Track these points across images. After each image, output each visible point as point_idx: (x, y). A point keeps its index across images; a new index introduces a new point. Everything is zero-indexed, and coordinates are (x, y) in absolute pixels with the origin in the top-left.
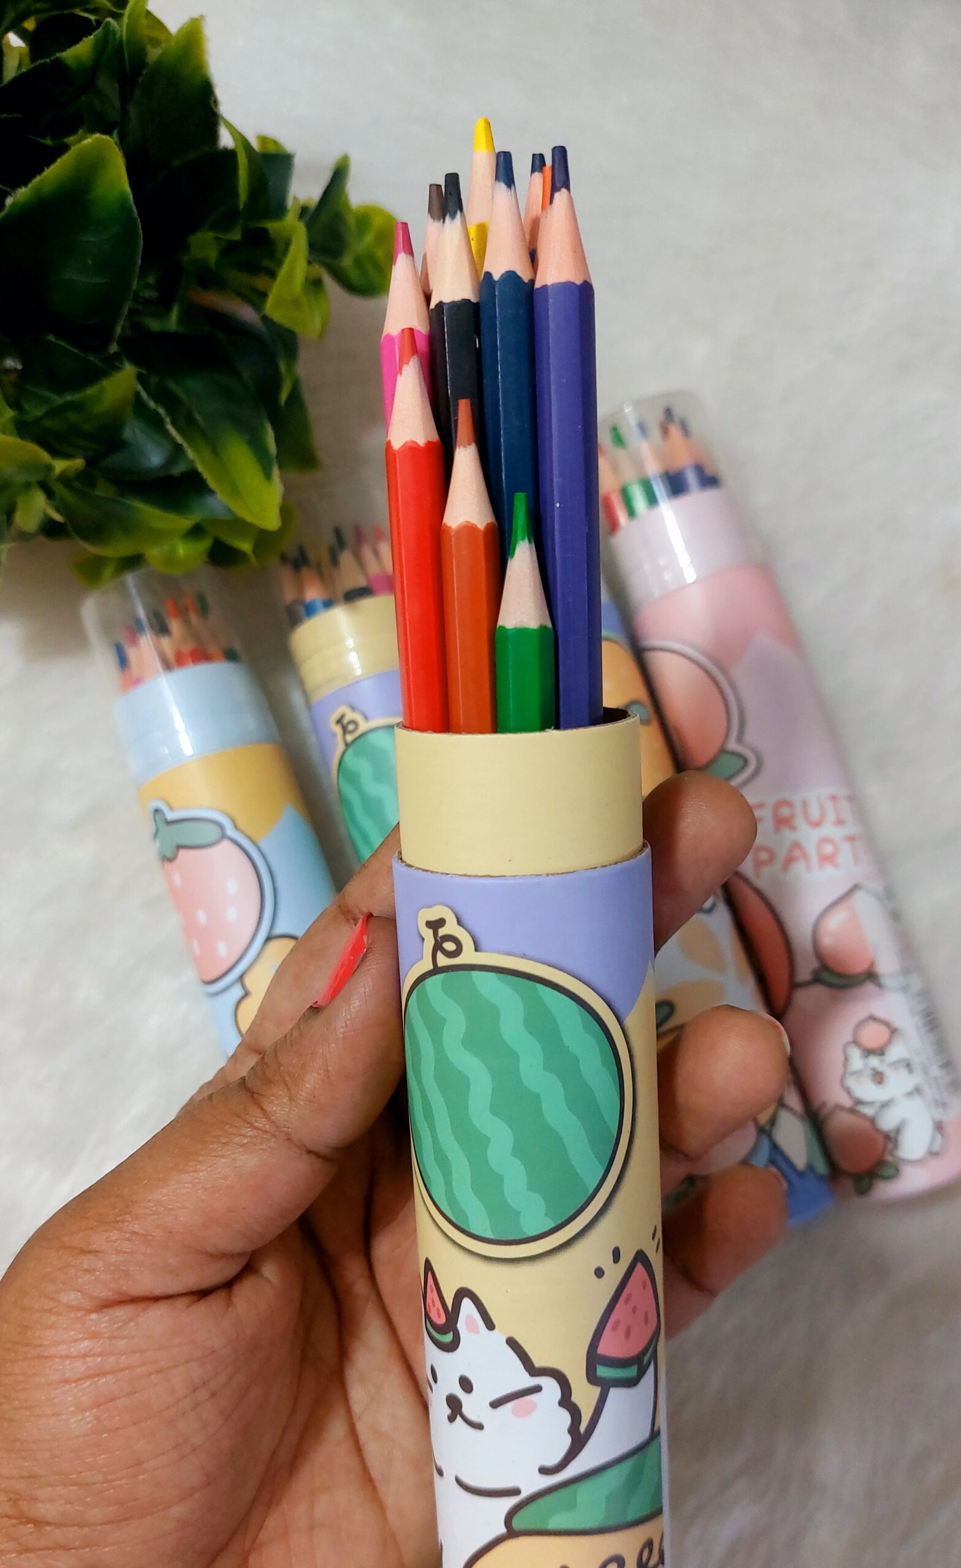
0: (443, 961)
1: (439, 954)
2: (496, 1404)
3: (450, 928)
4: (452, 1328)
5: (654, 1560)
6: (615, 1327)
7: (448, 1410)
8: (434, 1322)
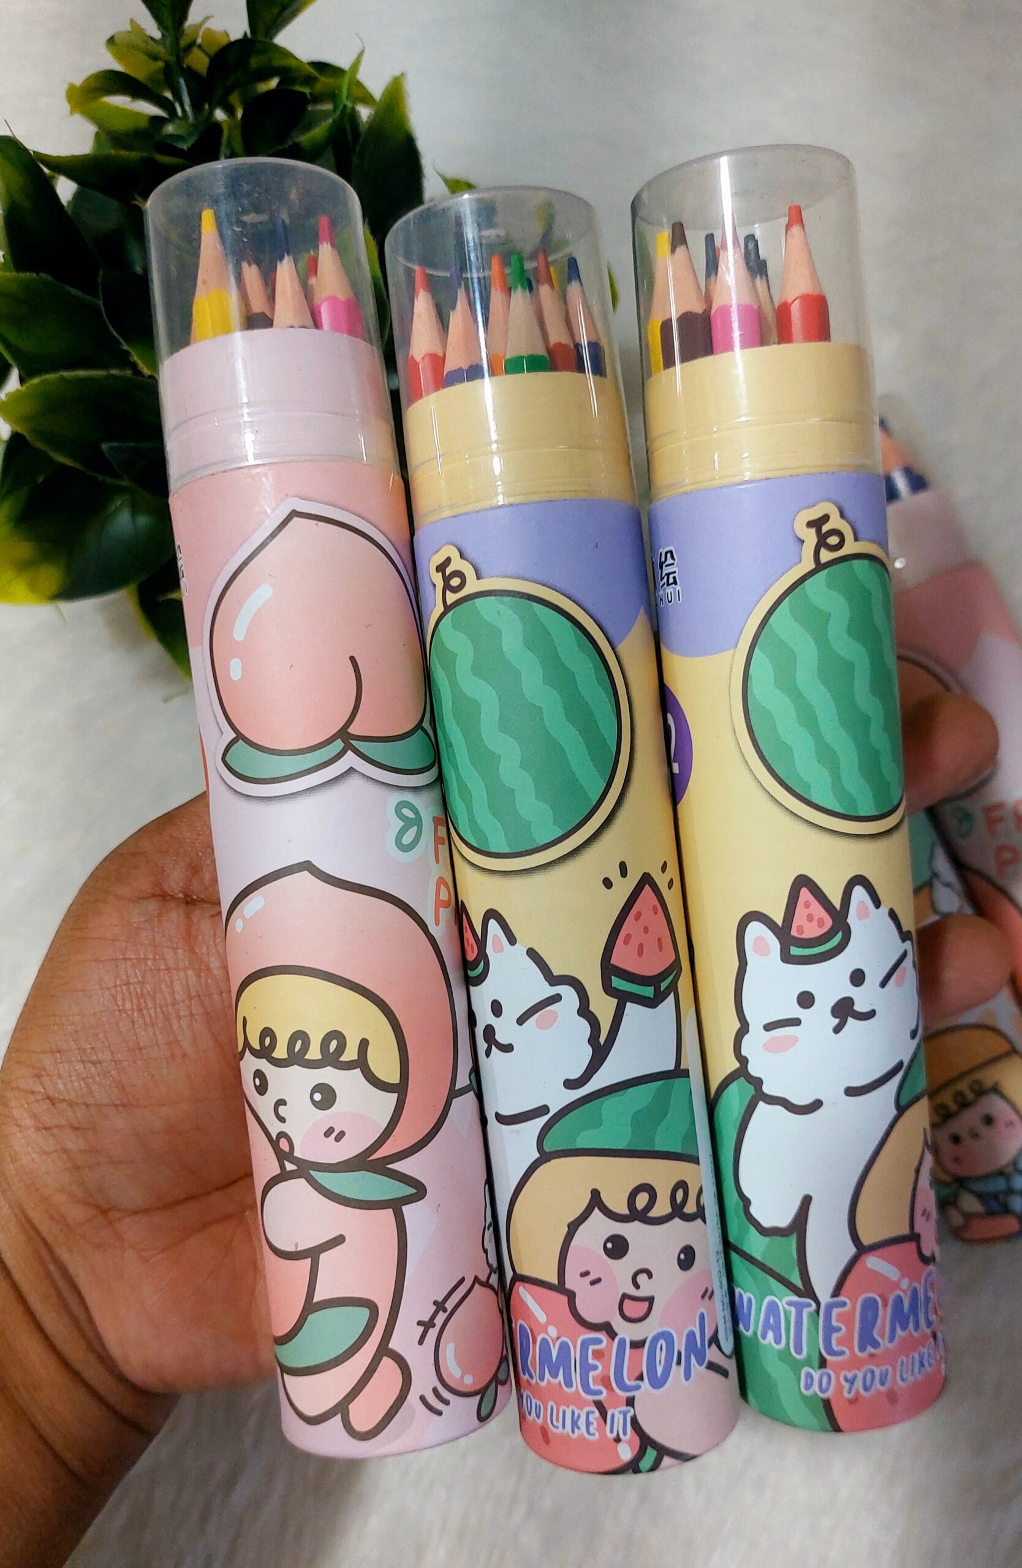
0: (451, 598)
1: (448, 592)
2: (521, 1021)
3: (457, 564)
4: (483, 956)
5: (690, 1208)
6: (627, 941)
7: (486, 1045)
8: (469, 962)
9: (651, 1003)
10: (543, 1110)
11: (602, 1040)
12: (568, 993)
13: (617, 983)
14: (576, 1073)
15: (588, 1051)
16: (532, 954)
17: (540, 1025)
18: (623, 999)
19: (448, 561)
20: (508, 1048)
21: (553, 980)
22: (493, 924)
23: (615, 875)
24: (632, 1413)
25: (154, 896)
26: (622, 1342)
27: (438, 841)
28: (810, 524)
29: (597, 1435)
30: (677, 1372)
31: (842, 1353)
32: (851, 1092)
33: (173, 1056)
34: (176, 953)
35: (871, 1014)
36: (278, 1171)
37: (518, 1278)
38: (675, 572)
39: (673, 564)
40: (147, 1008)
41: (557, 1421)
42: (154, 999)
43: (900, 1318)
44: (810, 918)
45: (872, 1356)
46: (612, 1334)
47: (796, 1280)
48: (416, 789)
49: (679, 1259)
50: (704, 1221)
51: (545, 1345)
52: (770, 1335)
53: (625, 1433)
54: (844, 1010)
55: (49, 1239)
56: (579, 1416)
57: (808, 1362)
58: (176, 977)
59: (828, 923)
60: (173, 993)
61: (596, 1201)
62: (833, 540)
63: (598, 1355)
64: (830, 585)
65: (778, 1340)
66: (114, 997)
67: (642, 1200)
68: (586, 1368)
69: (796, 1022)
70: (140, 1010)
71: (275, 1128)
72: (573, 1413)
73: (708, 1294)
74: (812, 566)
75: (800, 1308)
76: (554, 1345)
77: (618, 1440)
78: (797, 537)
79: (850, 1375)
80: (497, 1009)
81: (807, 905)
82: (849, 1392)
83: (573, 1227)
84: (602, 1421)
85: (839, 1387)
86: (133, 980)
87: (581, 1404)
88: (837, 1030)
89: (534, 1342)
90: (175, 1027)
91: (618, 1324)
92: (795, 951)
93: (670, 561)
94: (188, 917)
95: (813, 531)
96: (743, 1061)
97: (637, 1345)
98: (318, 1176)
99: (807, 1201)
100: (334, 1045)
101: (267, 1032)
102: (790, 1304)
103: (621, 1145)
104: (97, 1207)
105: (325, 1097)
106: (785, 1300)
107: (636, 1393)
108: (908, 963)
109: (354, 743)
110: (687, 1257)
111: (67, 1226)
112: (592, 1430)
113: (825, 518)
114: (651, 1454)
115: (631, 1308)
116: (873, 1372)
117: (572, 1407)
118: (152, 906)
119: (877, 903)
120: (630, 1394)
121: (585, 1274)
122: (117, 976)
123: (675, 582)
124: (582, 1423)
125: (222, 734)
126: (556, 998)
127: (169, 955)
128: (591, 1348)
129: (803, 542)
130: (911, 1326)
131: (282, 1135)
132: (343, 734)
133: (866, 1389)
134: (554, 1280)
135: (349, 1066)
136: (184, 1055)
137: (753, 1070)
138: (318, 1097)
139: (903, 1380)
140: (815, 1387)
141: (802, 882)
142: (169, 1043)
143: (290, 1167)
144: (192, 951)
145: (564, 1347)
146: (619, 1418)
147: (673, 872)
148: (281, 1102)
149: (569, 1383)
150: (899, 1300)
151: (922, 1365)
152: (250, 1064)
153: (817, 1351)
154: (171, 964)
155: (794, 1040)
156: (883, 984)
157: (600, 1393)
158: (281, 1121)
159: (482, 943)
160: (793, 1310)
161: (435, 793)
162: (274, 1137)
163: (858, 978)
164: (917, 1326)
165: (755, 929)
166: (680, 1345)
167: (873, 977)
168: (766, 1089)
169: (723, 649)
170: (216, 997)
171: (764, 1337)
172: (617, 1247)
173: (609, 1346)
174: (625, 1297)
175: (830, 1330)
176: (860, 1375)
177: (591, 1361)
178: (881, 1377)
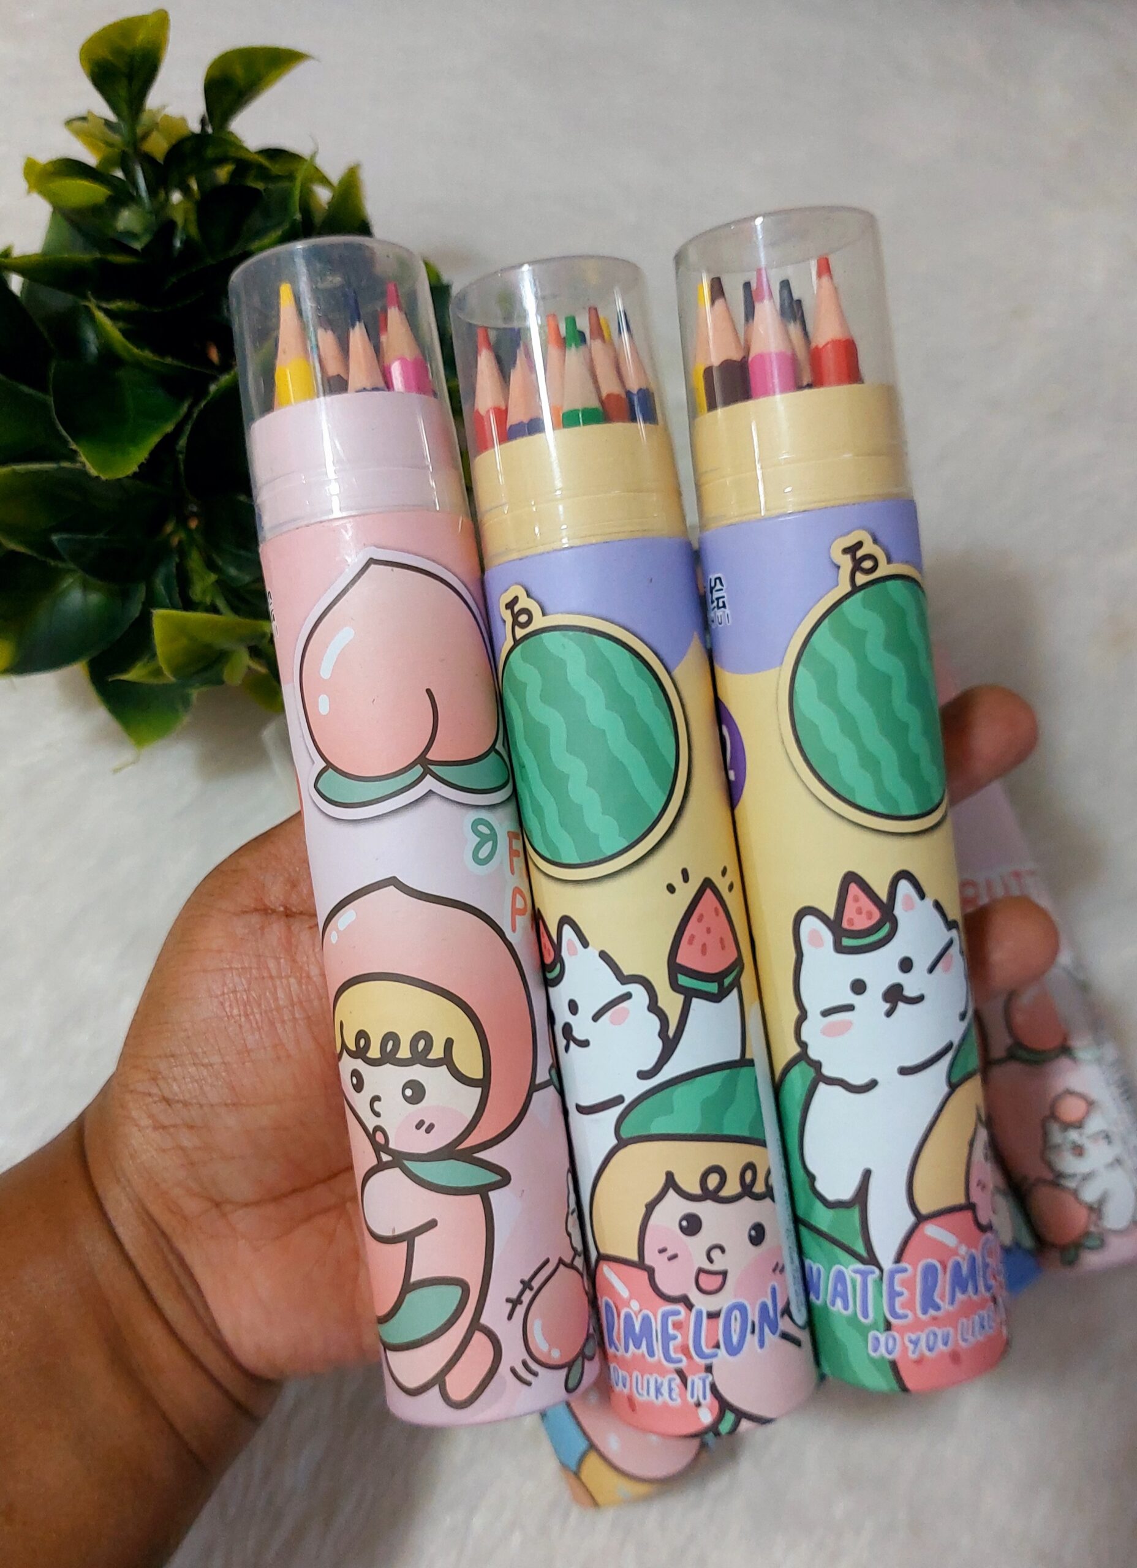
0: (520, 633)
1: (517, 628)
2: (596, 1017)
3: (523, 603)
4: (559, 959)
5: (759, 1188)
6: (691, 941)
7: (564, 1042)
8: (547, 965)
9: (716, 998)
10: (620, 1099)
11: (671, 1033)
12: (637, 990)
13: (683, 980)
14: (648, 1065)
15: (658, 1045)
16: (604, 955)
17: (613, 1022)
18: (689, 995)
19: (516, 600)
20: (585, 1044)
21: (623, 979)
22: (567, 930)
23: (678, 881)
24: (710, 1378)
25: (256, 910)
26: (699, 1314)
27: (513, 853)
28: (846, 551)
29: (679, 1401)
30: (752, 1340)
31: (906, 1316)
32: (904, 1071)
33: (279, 1058)
34: (279, 963)
35: (920, 999)
36: (375, 1162)
37: (601, 1257)
38: (723, 597)
39: (722, 590)
40: (253, 1013)
41: (642, 1389)
42: (260, 1005)
43: (959, 1282)
44: (859, 911)
45: (935, 1319)
46: (690, 1306)
47: (860, 1249)
48: (491, 807)
49: (750, 1237)
50: (773, 1200)
51: (628, 1317)
52: (839, 1302)
53: (705, 1398)
54: (894, 995)
55: (168, 1230)
56: (662, 1384)
57: (874, 1326)
58: (278, 983)
59: (877, 915)
60: (276, 999)
61: (670, 1182)
62: (867, 564)
63: (678, 1326)
64: (866, 604)
65: (846, 1308)
66: (222, 1004)
67: (713, 1181)
68: (667, 1338)
69: (850, 1008)
70: (247, 1015)
71: (371, 1122)
72: (656, 1382)
73: (779, 1269)
74: (848, 588)
75: (864, 1275)
76: (637, 1317)
77: (698, 1405)
78: (833, 562)
79: (913, 1337)
80: (573, 1007)
81: (856, 900)
82: (914, 1352)
83: (651, 1207)
84: (683, 1387)
85: (905, 1349)
86: (239, 988)
87: (663, 1372)
88: (889, 1014)
89: (619, 1316)
90: (280, 1030)
91: (695, 1296)
92: (847, 942)
93: (719, 586)
94: (289, 928)
95: (848, 557)
96: (804, 1046)
97: (713, 1316)
98: (412, 1165)
99: (867, 1174)
100: (421, 1044)
101: (362, 1035)
102: (856, 1272)
103: (691, 1131)
104: (210, 1199)
105: (416, 1092)
106: (851, 1269)
107: (714, 1361)
108: (955, 950)
109: (432, 767)
110: (758, 1235)
111: (185, 1218)
112: (674, 1396)
113: (860, 544)
114: (730, 1417)
115: (706, 1282)
116: (935, 1335)
117: (655, 1375)
118: (255, 919)
119: (922, 895)
120: (708, 1361)
121: (662, 1251)
122: (224, 984)
123: (724, 606)
124: (665, 1390)
125: (314, 763)
126: (628, 996)
127: (272, 964)
128: (671, 1320)
129: (839, 567)
130: (970, 1288)
131: (378, 1128)
132: (422, 760)
133: (930, 1349)
134: (635, 1257)
135: (436, 1063)
136: (289, 1056)
137: (813, 1054)
138: (409, 1092)
139: (964, 1340)
140: (882, 1350)
141: (851, 878)
142: (275, 1046)
143: (386, 1158)
144: (294, 961)
145: (646, 1321)
146: (699, 1384)
147: (733, 876)
148: (377, 1098)
149: (651, 1353)
150: (957, 1266)
151: (983, 1327)
152: (348, 1064)
153: (882, 1315)
154: (274, 973)
155: (848, 1025)
156: (931, 970)
157: (680, 1361)
158: (376, 1116)
159: (557, 947)
160: (858, 1278)
161: (510, 809)
162: (371, 1131)
163: (906, 965)
164: (976, 1291)
165: (810, 923)
166: (754, 1315)
167: (921, 964)
168: (827, 1071)
169: (770, 666)
170: (316, 1003)
171: (833, 1304)
172: (692, 1225)
173: (688, 1318)
174: (700, 1271)
175: (893, 1295)
176: (923, 1338)
177: (671, 1331)
178: (943, 1340)
